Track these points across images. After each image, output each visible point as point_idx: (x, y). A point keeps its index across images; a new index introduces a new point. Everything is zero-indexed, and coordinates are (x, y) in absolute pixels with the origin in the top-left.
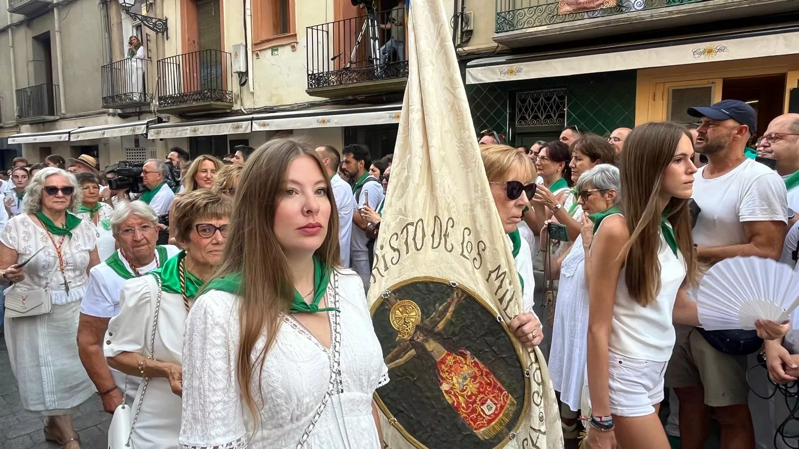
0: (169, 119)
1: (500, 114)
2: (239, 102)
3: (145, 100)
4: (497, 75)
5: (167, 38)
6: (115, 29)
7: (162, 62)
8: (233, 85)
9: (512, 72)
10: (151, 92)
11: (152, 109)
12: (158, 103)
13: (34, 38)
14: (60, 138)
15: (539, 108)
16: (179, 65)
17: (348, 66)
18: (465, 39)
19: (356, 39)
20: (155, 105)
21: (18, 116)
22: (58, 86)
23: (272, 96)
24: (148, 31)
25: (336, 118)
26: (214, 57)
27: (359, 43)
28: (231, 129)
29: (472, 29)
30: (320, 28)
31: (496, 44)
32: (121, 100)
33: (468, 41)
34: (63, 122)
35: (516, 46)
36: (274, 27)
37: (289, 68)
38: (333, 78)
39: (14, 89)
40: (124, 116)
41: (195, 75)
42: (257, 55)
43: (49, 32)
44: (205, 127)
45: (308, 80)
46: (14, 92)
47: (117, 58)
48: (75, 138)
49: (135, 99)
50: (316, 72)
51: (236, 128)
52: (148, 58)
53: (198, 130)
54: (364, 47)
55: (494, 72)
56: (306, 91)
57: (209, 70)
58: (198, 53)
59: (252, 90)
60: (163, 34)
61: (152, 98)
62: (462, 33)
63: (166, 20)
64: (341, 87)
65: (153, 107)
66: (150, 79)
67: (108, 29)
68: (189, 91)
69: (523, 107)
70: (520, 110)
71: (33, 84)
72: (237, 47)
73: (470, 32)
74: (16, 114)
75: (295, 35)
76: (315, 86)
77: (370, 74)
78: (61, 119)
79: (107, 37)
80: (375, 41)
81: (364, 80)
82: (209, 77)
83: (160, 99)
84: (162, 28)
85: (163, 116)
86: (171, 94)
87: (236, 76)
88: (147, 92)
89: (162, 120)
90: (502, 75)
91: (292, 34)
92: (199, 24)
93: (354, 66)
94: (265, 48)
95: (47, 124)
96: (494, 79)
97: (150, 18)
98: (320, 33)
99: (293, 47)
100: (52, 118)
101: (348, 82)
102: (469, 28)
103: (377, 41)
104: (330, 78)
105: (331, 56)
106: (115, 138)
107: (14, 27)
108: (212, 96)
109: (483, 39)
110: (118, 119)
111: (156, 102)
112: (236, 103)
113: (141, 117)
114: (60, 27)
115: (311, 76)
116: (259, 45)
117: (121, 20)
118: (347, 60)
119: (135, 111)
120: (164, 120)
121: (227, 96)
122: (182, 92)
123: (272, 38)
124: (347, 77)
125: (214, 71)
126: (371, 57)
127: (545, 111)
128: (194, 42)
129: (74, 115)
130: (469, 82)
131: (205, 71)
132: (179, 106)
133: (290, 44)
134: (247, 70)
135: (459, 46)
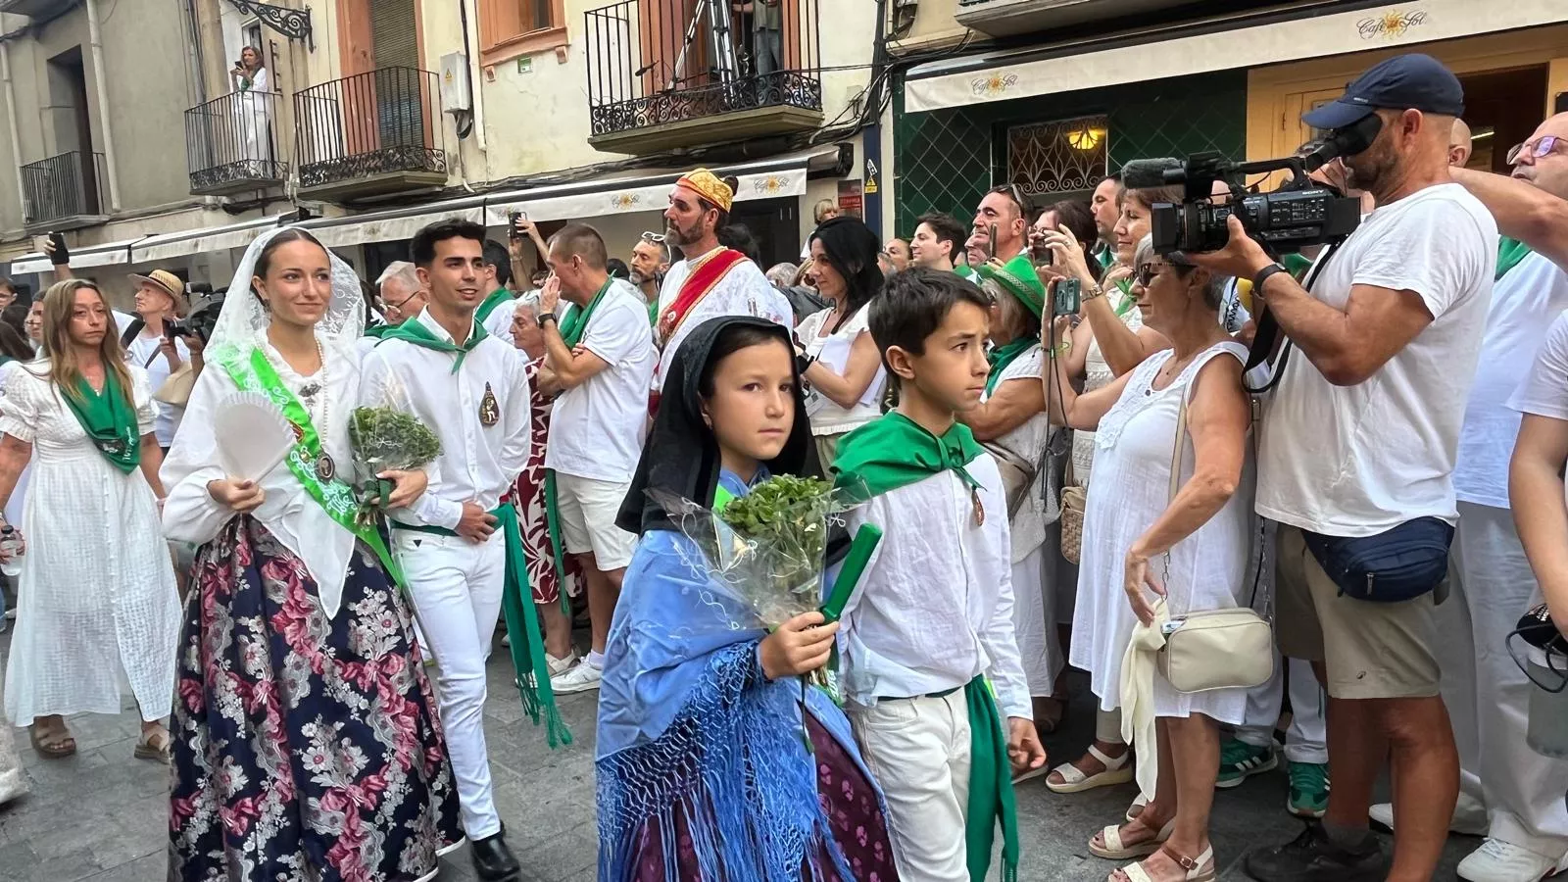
0: (322, 212)
1: (975, 171)
2: (458, 170)
3: (274, 177)
4: (967, 90)
5: (312, 50)
6: (207, 35)
7: (302, 97)
8: (444, 137)
9: (996, 84)
10: (284, 159)
11: (288, 191)
12: (298, 181)
13: (52, 61)
14: (112, 258)
15: (1053, 158)
16: (337, 101)
17: (671, 86)
18: (901, 23)
19: (685, 33)
20: (294, 185)
21: (27, 219)
22: (103, 154)
23: (523, 154)
24: (273, 35)
25: (650, 192)
26: (403, 82)
27: (690, 40)
29: (915, 2)
30: (611, 12)
31: (964, 30)
32: (226, 176)
33: (910, 24)
34: (118, 228)
35: (1003, 32)
36: (521, 15)
37: (554, 98)
38: (641, 112)
39: (18, 164)
40: (234, 210)
41: (369, 120)
42: (490, 74)
43: (79, 47)
44: (392, 223)
45: (592, 118)
46: (18, 170)
47: (215, 92)
48: (140, 257)
49: (253, 172)
50: (606, 101)
52: (276, 90)
53: (379, 230)
54: (701, 47)
55: (961, 87)
56: (590, 141)
57: (396, 110)
58: (372, 75)
59: (482, 145)
60: (303, 41)
61: (287, 171)
62: (896, 10)
63: (308, 11)
64: (657, 129)
65: (289, 189)
66: (281, 133)
67: (195, 36)
68: (358, 152)
69: (1022, 155)
70: (1016, 164)
71: (53, 153)
72: (448, 60)
73: (912, 9)
74: (24, 216)
75: (564, 30)
76: (606, 130)
77: (712, 102)
78: (110, 220)
79: (192, 52)
80: (722, 34)
81: (703, 114)
82: (397, 124)
83: (302, 170)
84: (301, 28)
85: (309, 204)
86: (323, 159)
87: (449, 119)
88: (276, 159)
89: (308, 212)
90: (977, 91)
91: (557, 27)
92: (372, 19)
93: (681, 86)
94: (504, 58)
95: (85, 233)
96: (961, 100)
97: (275, 8)
98: (613, 22)
99: (561, 55)
100: (92, 219)
101: (671, 119)
102: (909, 1)
103: (726, 35)
104: (636, 113)
105: (636, 68)
106: (219, 253)
107: (8, 41)
108: (403, 160)
109: (938, 22)
110: (223, 215)
111: (294, 178)
112: (452, 172)
113: (267, 209)
114: (100, 37)
115: (598, 112)
116: (495, 54)
117: (219, 16)
118: (668, 75)
119: (254, 198)
120: (312, 212)
121: (435, 160)
122: (346, 154)
123: (518, 37)
124: (669, 109)
125: (405, 112)
126: (715, 68)
127: (1065, 163)
128: (365, 55)
129: (137, 211)
130: (911, 107)
131: (389, 112)
132: (340, 184)
133: (553, 49)
134: (472, 106)
135: (891, 38)
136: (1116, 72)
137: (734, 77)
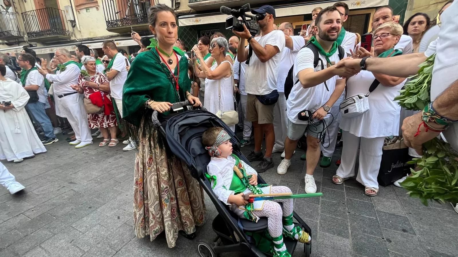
0: (36, 45)
2: (73, 36)
3: (20, 35)
5: (25, 2)
7: (24, 14)
8: (68, 27)
9: (197, 21)
10: (22, 31)
11: (25, 40)
16: (35, 16)
17: (125, 17)
18: (177, 7)
19: (127, 5)
20: (26, 38)
23: (90, 32)
25: (123, 42)
26: (54, 13)
27: (129, 7)
28: (71, 49)
29: (180, 2)
31: (190, 9)
32: (4, 35)
33: (179, 7)
35: (198, 10)
37: (97, 19)
40: (9, 44)
41: (46, 22)
42: (79, 12)
45: (107, 24)
50: (110, 20)
51: (74, 48)
52: (16, 12)
54: (132, 8)
55: (190, 21)
56: (107, 29)
57: (53, 20)
58: (45, 9)
61: (24, 34)
62: (176, 3)
64: (123, 27)
65: (25, 39)
68: (44, 29)
72: (66, 7)
73: (179, 3)
75: (97, 2)
76: (110, 27)
77: (136, 21)
80: (136, 6)
81: (134, 24)
82: (54, 23)
83: (28, 33)
85: (32, 43)
86: (34, 31)
87: (69, 23)
89: (32, 45)
90: (193, 22)
91: (95, 1)
93: (128, 18)
94: (82, 8)
96: (190, 24)
98: (109, 1)
99: (97, 8)
101: (126, 25)
102: (178, 1)
103: (138, 6)
104: (118, 23)
105: (116, 12)
108: (57, 32)
109: (185, 7)
110: (6, 46)
111: (26, 36)
112: (72, 36)
113: (19, 44)
115: (108, 22)
116: (79, 7)
118: (124, 15)
119: (15, 41)
120: (33, 45)
121: (67, 33)
122: (40, 30)
123: (85, 2)
124: (125, 22)
125: (56, 21)
126: (136, 14)
128: (42, 4)
131: (51, 21)
132: (40, 38)
133: (95, 6)
134: (75, 20)
135: (175, 10)
136: (220, 20)
137: (140, 15)
